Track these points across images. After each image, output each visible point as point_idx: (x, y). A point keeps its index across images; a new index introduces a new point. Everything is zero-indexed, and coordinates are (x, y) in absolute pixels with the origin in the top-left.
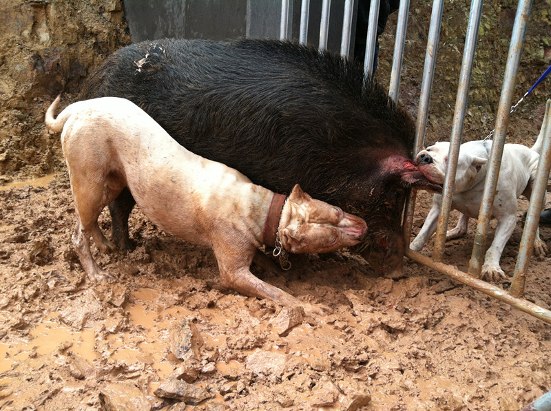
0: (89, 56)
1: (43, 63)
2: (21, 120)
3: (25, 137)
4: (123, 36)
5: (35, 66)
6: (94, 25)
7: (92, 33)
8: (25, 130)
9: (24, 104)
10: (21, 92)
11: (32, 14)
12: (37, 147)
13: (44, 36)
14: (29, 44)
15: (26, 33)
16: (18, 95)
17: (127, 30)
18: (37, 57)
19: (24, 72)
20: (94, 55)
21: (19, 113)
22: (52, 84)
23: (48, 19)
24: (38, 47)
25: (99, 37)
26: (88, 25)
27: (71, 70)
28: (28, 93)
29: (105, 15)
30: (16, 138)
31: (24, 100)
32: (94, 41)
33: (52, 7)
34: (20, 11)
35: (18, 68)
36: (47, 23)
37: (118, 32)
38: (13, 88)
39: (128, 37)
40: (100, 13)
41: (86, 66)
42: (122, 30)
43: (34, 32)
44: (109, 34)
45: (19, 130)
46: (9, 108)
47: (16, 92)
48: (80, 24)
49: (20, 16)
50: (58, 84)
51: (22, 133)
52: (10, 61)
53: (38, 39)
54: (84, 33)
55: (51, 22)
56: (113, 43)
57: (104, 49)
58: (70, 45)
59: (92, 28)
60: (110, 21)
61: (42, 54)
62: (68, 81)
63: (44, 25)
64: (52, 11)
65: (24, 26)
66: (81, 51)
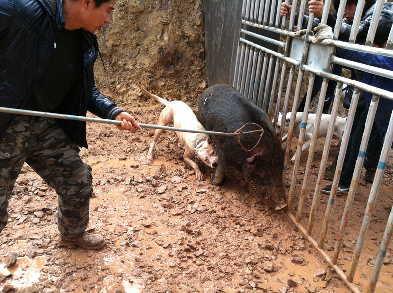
0: (184, 48)
1: (163, 51)
2: (150, 77)
3: (151, 85)
4: (202, 37)
5: (159, 53)
6: (188, 32)
7: (187, 37)
8: (151, 82)
9: (153, 70)
10: (152, 64)
11: (162, 28)
12: (155, 90)
13: (166, 38)
14: (158, 42)
15: (158, 36)
16: (151, 66)
17: (204, 35)
18: (161, 48)
19: (154, 55)
20: (186, 47)
21: (150, 74)
22: (165, 61)
23: (168, 30)
24: (162, 44)
25: (190, 38)
26: (186, 33)
27: (175, 54)
28: (155, 65)
29: (195, 27)
30: (147, 86)
31: (153, 68)
32: (187, 40)
33: (171, 25)
34: (158, 26)
35: (152, 53)
36: (168, 32)
37: (199, 35)
38: (149, 62)
39: (204, 38)
40: (193, 26)
41: (182, 52)
42: (202, 35)
43: (162, 36)
44: (195, 37)
45: (149, 82)
46: (147, 72)
47: (150, 64)
48: (182, 32)
49: (157, 29)
50: (169, 61)
51: (150, 83)
52: (150, 50)
53: (163, 40)
54: (183, 36)
55: (169, 31)
56: (196, 41)
57: (191, 45)
58: (176, 43)
59: (187, 34)
60: (197, 30)
61: (163, 47)
62: (173, 59)
63: (166, 33)
64: (170, 27)
65: (158, 33)
66: (181, 45)
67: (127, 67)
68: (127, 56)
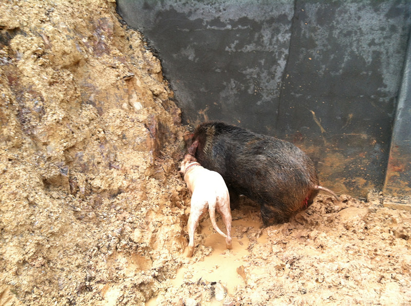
1: (149, 130)
4: (169, 92)
10: (150, 161)
11: (127, 88)
13: (138, 106)
15: (125, 105)
17: (170, 86)
18: (145, 126)
23: (136, 89)
25: (161, 96)
27: (160, 130)
29: (152, 76)
32: (161, 101)
35: (138, 140)
36: (136, 93)
37: (165, 89)
41: (164, 123)
42: (167, 87)
43: (129, 104)
53: (135, 109)
55: (140, 92)
57: (165, 107)
59: (156, 90)
60: (158, 81)
61: (147, 122)
64: (139, 82)
66: (160, 112)
67: (115, 187)
68: (99, 163)
